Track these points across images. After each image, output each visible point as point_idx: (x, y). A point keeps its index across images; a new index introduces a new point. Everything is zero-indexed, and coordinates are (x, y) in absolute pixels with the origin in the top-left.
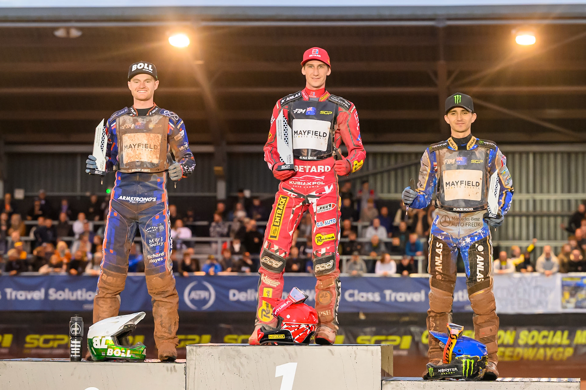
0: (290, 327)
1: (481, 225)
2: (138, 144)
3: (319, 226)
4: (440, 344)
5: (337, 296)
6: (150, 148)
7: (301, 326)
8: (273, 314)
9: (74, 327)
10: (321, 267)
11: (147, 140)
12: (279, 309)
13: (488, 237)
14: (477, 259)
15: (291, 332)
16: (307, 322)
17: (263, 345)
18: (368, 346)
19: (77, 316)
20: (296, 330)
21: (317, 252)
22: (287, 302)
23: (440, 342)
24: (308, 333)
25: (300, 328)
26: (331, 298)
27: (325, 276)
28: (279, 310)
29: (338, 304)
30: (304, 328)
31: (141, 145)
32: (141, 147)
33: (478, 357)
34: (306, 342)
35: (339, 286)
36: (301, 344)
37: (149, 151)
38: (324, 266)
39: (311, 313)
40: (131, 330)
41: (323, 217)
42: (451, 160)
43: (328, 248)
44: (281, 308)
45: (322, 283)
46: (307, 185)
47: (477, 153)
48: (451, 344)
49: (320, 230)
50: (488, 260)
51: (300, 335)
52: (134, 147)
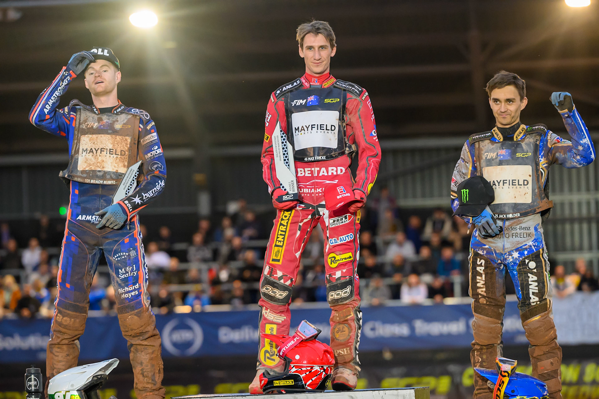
0: (300, 370)
1: (533, 235)
2: (101, 149)
3: (333, 243)
4: (488, 384)
5: (357, 330)
6: (116, 154)
7: (314, 368)
8: (278, 355)
9: (30, 380)
10: (336, 295)
11: (112, 144)
12: (285, 348)
13: (541, 250)
14: (529, 279)
15: (302, 376)
16: (321, 363)
17: (268, 393)
18: (399, 390)
19: (33, 367)
20: (307, 373)
21: (330, 275)
22: (295, 339)
23: (489, 382)
24: (323, 377)
25: (313, 371)
26: (350, 332)
27: (342, 306)
28: (285, 350)
29: (359, 340)
30: (317, 370)
31: (105, 150)
32: (105, 153)
33: (536, 397)
34: (321, 388)
35: (360, 317)
36: (314, 391)
37: (115, 158)
38: (340, 293)
39: (326, 352)
40: (102, 382)
41: (336, 232)
42: (492, 153)
43: (344, 271)
44: (287, 346)
45: (337, 315)
46: (316, 192)
47: (523, 144)
48: (502, 383)
49: (334, 249)
50: (544, 279)
51: (313, 379)
52: (95, 152)
